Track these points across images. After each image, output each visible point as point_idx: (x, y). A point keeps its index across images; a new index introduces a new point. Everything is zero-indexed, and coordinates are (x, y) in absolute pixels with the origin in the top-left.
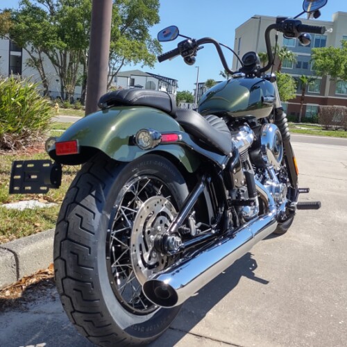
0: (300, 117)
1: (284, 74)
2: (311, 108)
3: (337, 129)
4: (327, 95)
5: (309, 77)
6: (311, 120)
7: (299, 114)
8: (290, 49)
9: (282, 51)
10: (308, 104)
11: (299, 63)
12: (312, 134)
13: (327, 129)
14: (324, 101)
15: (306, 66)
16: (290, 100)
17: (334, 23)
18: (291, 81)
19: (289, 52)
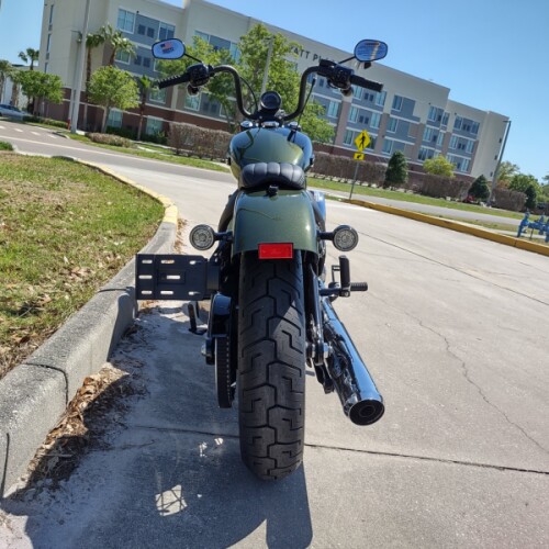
0: (139, 134)
1: (123, 72)
2: (154, 122)
3: (189, 156)
4: (173, 108)
5: (152, 79)
6: (153, 139)
7: (137, 129)
8: (127, 35)
9: (115, 36)
10: (149, 117)
11: (139, 58)
12: (162, 159)
13: (178, 153)
14: (170, 115)
15: (147, 63)
16: (130, 110)
17: (184, 10)
18: (132, 83)
19: (125, 40)
